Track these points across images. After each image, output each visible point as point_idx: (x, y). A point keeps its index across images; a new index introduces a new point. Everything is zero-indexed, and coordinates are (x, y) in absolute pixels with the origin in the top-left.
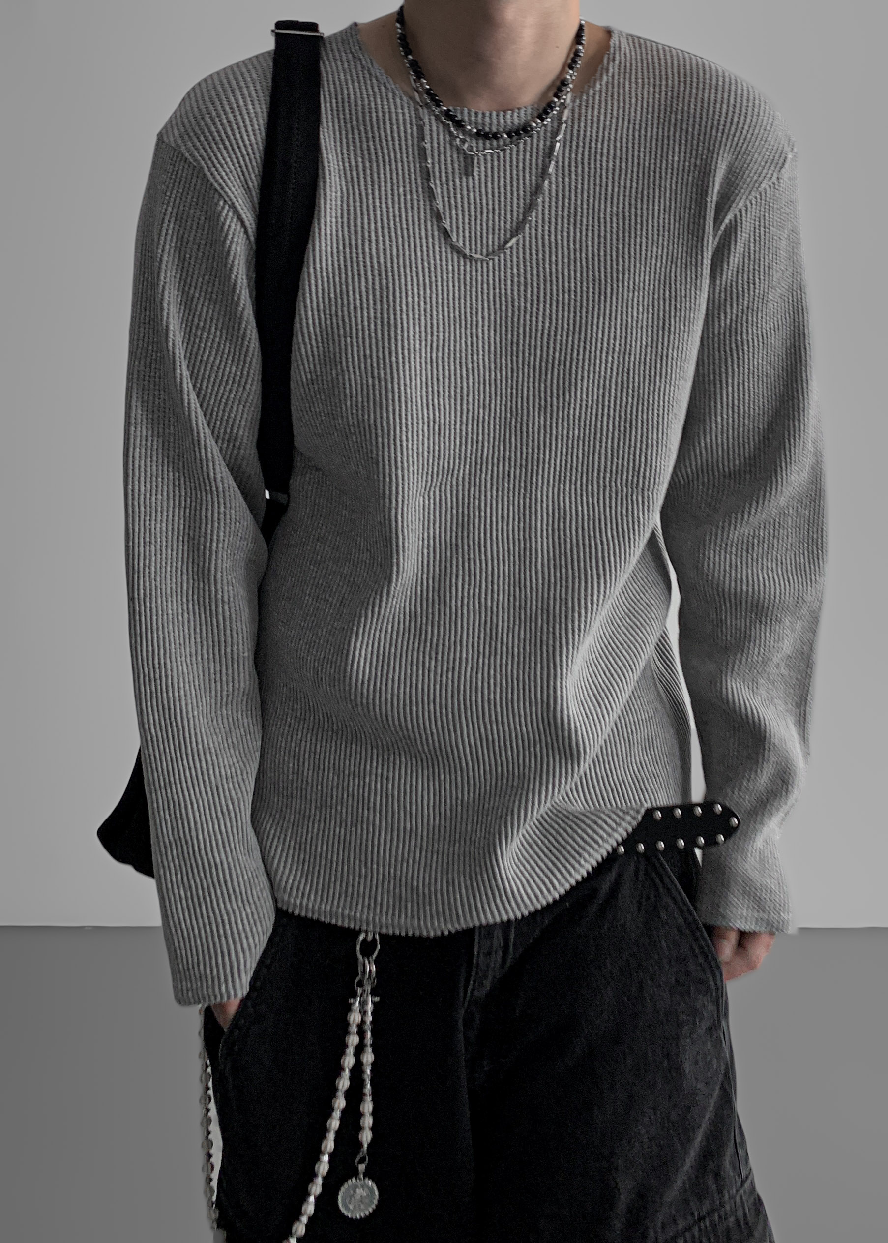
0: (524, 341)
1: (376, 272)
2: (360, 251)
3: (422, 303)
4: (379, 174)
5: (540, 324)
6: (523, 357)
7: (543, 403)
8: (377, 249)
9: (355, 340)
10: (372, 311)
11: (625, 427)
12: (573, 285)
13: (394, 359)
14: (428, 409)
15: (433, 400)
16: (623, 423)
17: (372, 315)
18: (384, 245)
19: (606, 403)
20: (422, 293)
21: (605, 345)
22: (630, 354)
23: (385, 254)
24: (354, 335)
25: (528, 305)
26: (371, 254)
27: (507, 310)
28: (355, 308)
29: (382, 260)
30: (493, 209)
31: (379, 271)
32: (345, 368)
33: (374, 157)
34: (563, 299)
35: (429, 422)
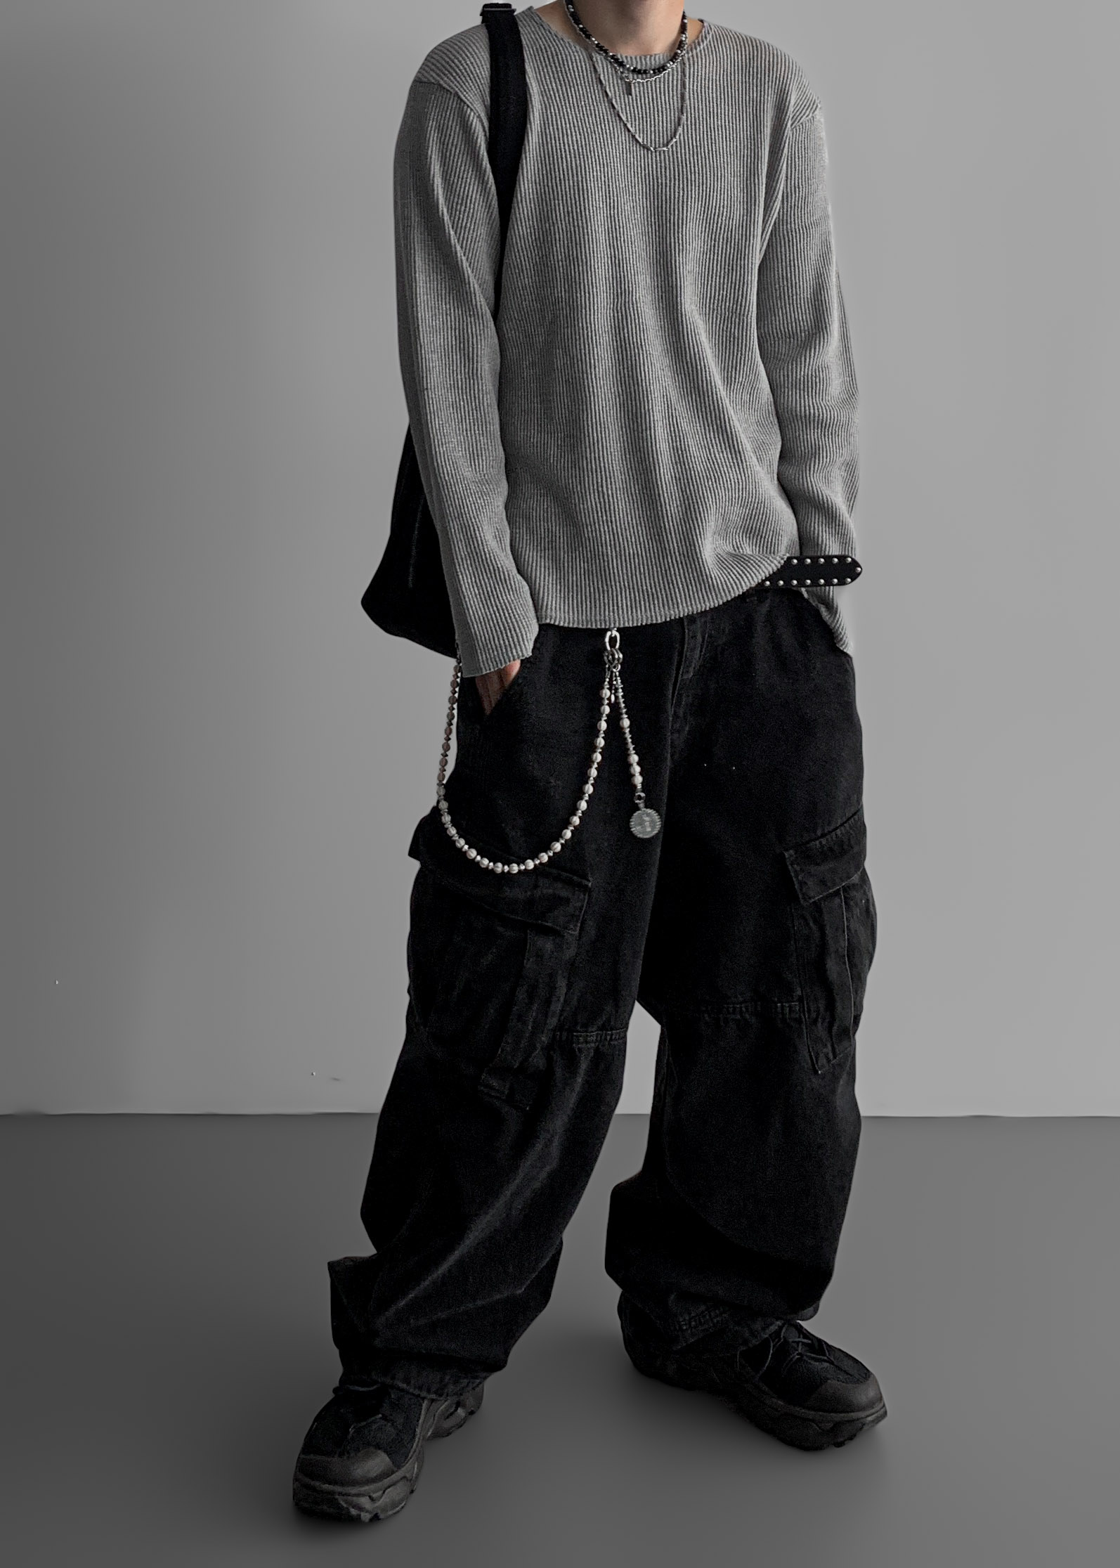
1: (573, 155)
4: (567, 93)
22: (733, 219)
28: (560, 180)
31: (575, 154)
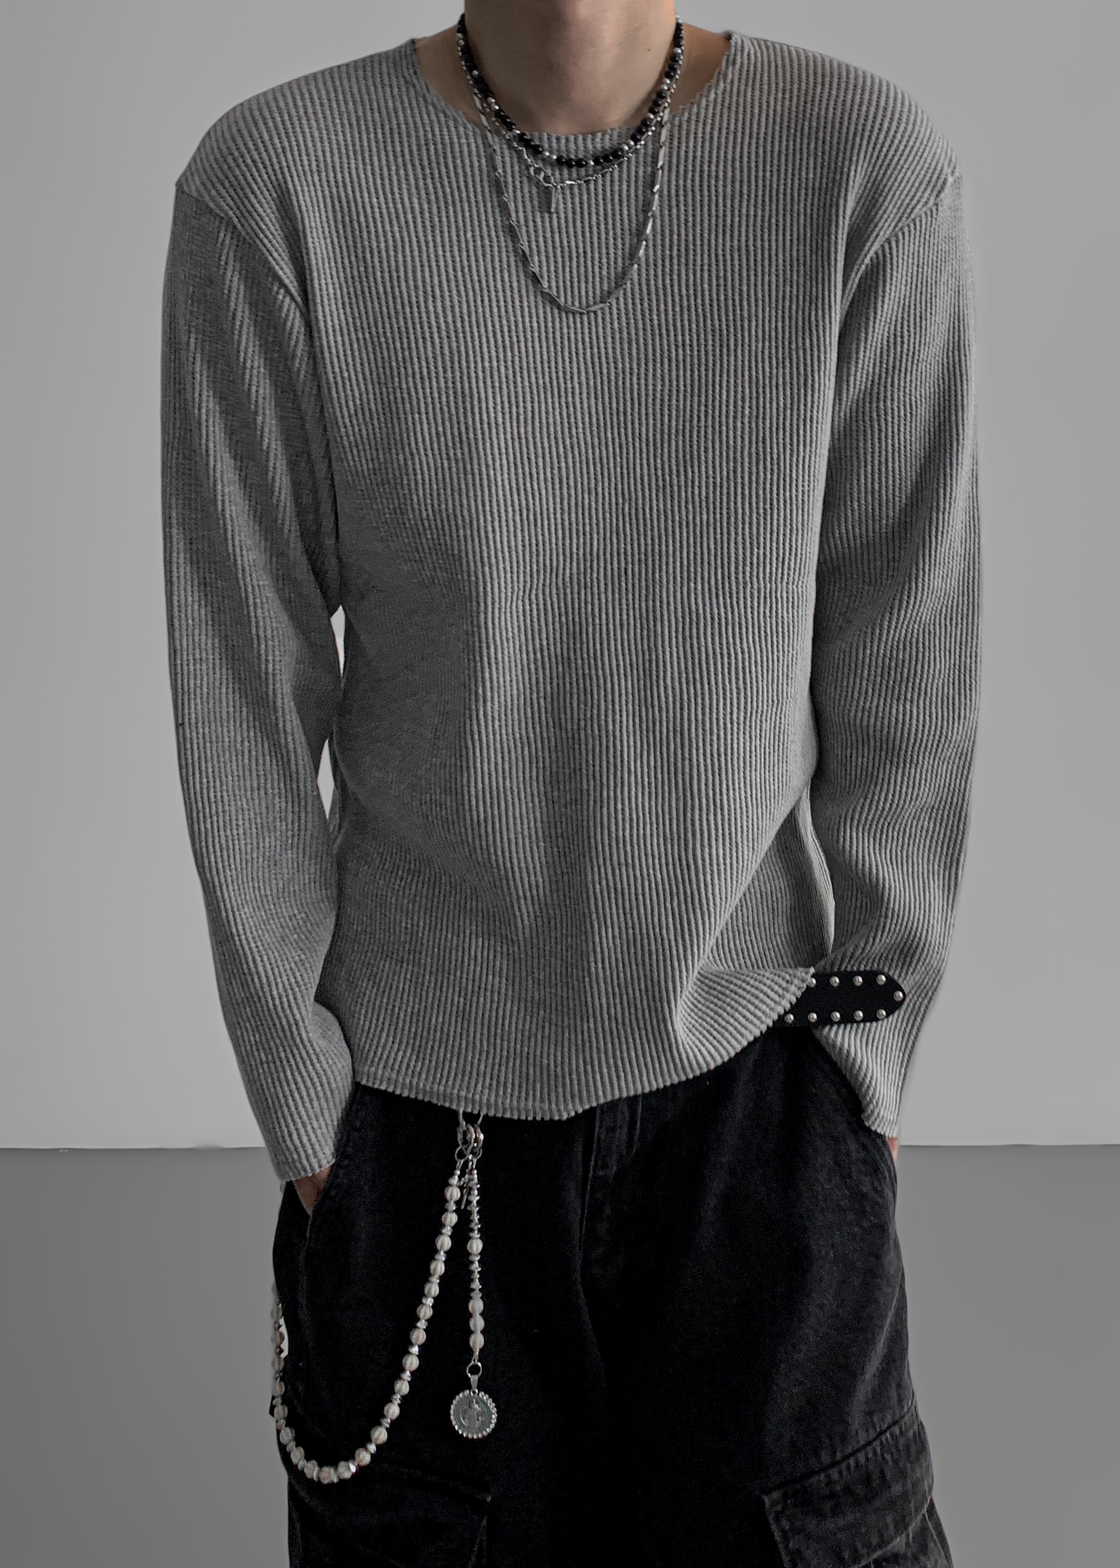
0: (632, 409)
2: (423, 309)
3: (503, 369)
5: (651, 387)
6: (633, 429)
7: (661, 483)
8: (443, 307)
9: (424, 417)
10: (442, 381)
11: (765, 509)
12: (687, 337)
13: (471, 435)
14: (519, 495)
15: (524, 484)
16: (761, 504)
17: (443, 385)
18: (451, 301)
19: (739, 480)
20: (501, 356)
21: (732, 407)
23: (453, 311)
24: (423, 410)
25: (635, 366)
26: (436, 312)
27: (609, 373)
29: (450, 319)
30: (585, 252)
32: (415, 451)
33: (433, 197)
34: (677, 355)
35: (521, 510)
